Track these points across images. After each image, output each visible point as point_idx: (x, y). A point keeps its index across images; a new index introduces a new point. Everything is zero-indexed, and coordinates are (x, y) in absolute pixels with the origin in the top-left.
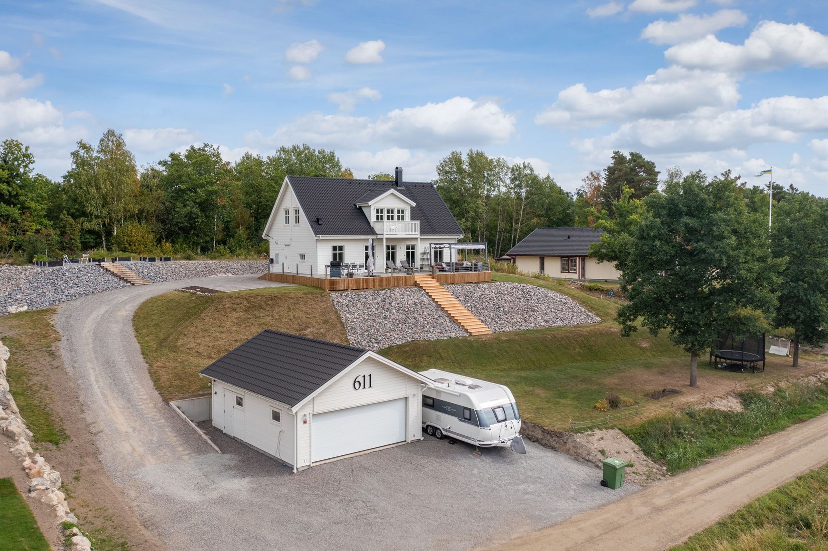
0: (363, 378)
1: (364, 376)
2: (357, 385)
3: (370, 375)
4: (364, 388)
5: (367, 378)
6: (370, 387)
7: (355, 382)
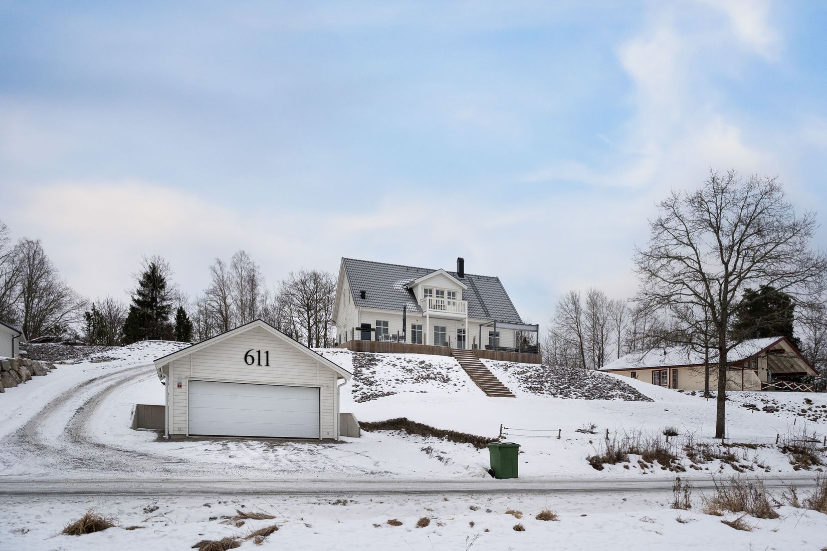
0: (257, 354)
1: (259, 352)
2: (249, 360)
3: (267, 353)
4: (259, 364)
5: (263, 356)
6: (267, 365)
7: (246, 356)
